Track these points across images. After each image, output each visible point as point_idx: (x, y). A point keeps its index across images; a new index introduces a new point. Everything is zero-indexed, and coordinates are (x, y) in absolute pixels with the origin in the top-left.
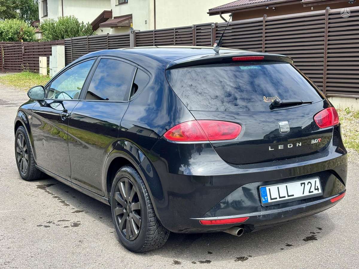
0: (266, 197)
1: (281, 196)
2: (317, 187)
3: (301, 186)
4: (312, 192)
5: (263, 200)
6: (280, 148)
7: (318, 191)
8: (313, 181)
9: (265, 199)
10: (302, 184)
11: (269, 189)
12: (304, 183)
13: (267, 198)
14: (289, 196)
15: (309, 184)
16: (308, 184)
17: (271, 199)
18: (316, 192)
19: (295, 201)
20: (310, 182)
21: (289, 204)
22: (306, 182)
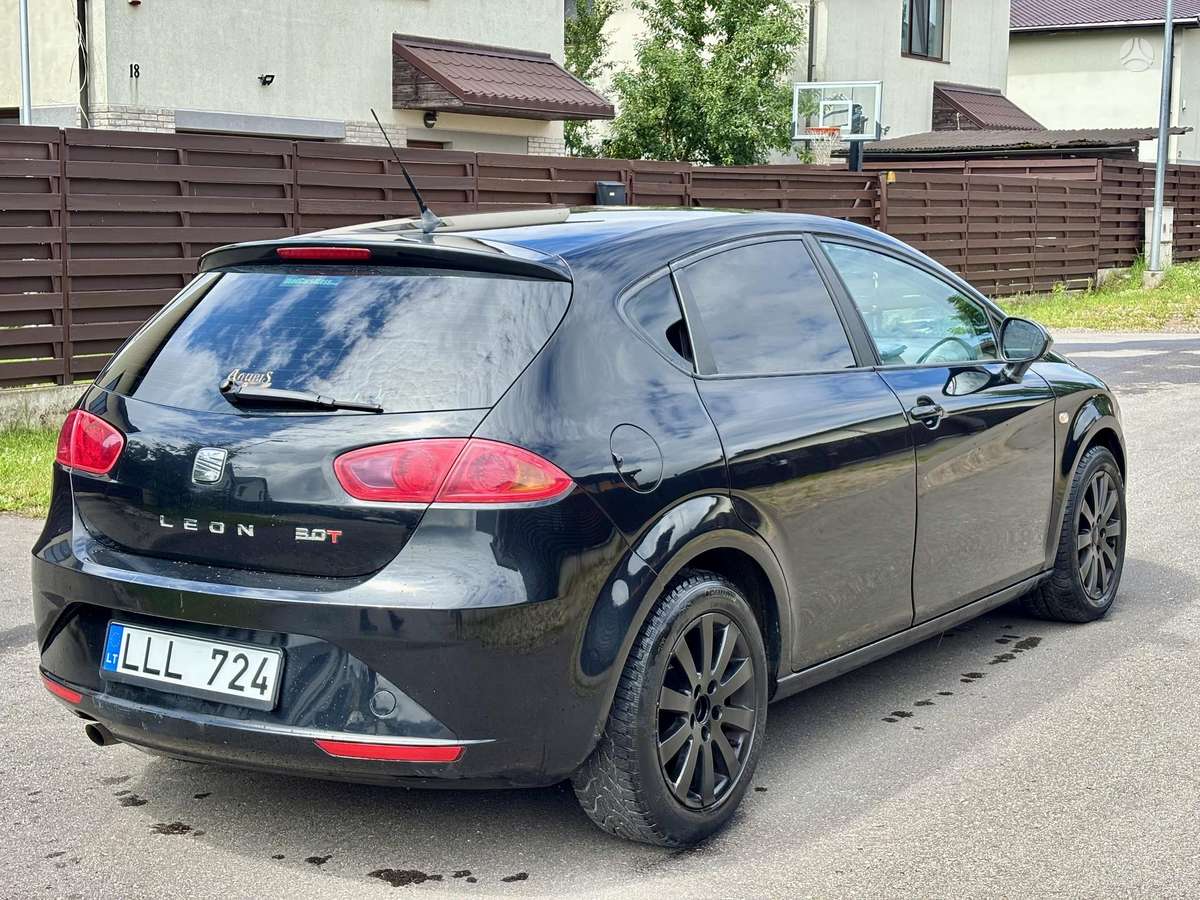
0: (115, 656)
1: (148, 667)
2: (265, 679)
3: (214, 657)
4: (241, 688)
5: (108, 661)
6: (186, 526)
7: (262, 693)
8: (255, 656)
9: (111, 658)
10: (216, 652)
11: (129, 635)
12: (225, 654)
13: (117, 658)
14: (168, 674)
15: (241, 662)
16: (235, 661)
17: (126, 666)
18: (252, 693)
19: (186, 697)
20: (246, 655)
21: (168, 698)
22: (233, 651)
